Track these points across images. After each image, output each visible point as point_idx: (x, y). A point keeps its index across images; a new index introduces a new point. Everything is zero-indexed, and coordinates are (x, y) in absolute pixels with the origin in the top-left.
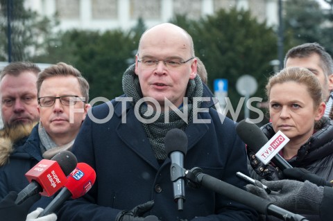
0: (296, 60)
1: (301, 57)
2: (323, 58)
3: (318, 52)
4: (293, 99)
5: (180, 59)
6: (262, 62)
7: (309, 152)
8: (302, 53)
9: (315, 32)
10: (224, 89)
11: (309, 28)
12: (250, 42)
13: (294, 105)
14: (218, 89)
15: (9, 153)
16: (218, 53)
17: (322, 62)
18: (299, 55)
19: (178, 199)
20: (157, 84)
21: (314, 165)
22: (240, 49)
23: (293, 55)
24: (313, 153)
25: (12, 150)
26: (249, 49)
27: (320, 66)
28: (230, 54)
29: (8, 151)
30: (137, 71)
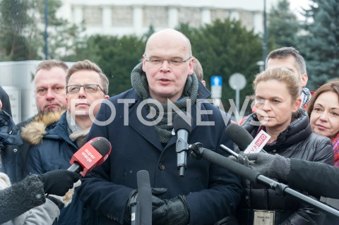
0: (276, 61)
1: (280, 58)
2: (298, 60)
3: (294, 55)
4: (274, 95)
5: (181, 58)
6: (250, 62)
7: (286, 138)
8: (281, 55)
9: (293, 39)
10: (219, 84)
11: (288, 35)
12: (240, 46)
13: (274, 100)
14: (214, 84)
15: (42, 134)
16: (214, 55)
17: (297, 64)
18: (278, 56)
19: (180, 167)
20: (162, 80)
21: (291, 148)
22: (233, 52)
23: (273, 56)
24: (289, 139)
25: (45, 132)
26: (239, 52)
27: (295, 66)
28: (224, 56)
29: (41, 133)
30: (144, 69)
